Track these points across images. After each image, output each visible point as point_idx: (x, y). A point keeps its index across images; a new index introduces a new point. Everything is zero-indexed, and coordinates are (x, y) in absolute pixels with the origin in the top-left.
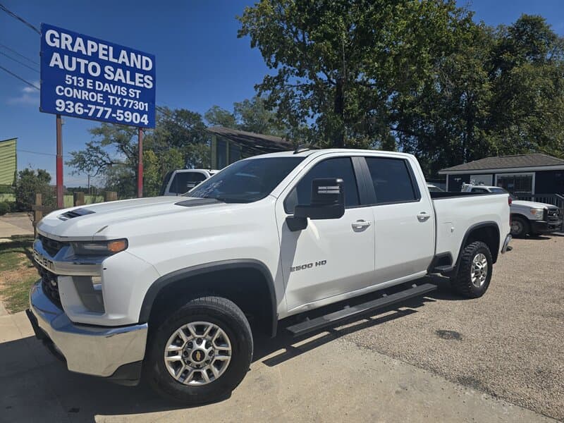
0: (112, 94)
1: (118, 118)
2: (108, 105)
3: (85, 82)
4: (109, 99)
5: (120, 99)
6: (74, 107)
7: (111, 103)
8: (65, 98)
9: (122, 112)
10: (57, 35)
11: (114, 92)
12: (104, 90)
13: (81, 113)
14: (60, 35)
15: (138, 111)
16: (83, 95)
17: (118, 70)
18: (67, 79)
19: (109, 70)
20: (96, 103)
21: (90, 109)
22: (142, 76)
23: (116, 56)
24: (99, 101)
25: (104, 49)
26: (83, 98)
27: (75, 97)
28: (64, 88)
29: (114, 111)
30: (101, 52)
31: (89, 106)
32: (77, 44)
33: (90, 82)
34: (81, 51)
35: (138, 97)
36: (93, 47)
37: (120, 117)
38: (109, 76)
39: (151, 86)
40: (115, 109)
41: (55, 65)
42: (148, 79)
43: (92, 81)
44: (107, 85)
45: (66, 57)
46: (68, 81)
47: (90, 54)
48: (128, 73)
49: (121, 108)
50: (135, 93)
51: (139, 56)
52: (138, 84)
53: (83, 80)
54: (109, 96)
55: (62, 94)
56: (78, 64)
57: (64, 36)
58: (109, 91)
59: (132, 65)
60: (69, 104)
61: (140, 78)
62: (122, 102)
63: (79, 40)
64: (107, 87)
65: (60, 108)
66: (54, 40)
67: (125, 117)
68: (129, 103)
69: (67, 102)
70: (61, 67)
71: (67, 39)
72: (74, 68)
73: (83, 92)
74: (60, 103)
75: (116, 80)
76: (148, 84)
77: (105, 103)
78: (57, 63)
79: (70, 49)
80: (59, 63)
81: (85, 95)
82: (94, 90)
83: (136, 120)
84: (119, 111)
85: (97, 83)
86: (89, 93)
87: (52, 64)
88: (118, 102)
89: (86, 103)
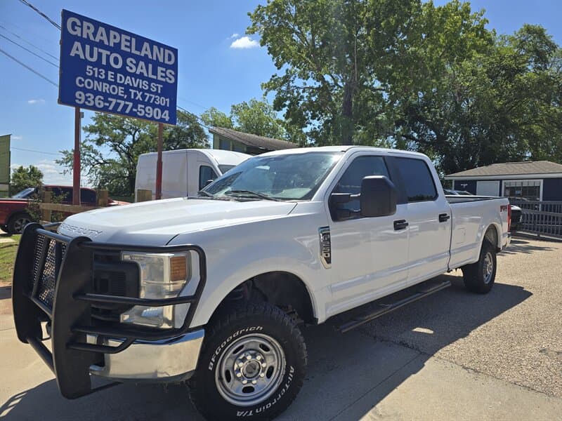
0: (133, 88)
1: (138, 113)
2: (129, 99)
3: (106, 75)
4: (131, 92)
5: (141, 93)
6: (94, 100)
7: (132, 97)
8: (85, 90)
9: (143, 106)
10: (79, 23)
11: (136, 85)
12: (126, 83)
13: (102, 106)
14: (82, 24)
15: (159, 106)
16: (104, 88)
17: (141, 62)
18: (88, 70)
19: (131, 62)
20: (117, 97)
21: (110, 102)
22: (164, 70)
23: (139, 48)
24: (120, 94)
25: (126, 40)
26: (104, 91)
27: (95, 89)
28: (85, 79)
29: (135, 106)
30: (124, 43)
31: (110, 99)
32: (99, 33)
33: (112, 75)
34: (103, 41)
35: (159, 92)
36: (115, 37)
37: (141, 112)
38: (131, 68)
39: (173, 81)
40: (136, 103)
41: (76, 54)
42: (171, 73)
43: (113, 73)
44: (128, 78)
45: (88, 47)
46: (89, 72)
47: (112, 45)
48: (150, 66)
49: (142, 103)
50: (157, 87)
51: (162, 49)
52: (159, 78)
53: (104, 72)
54: (130, 90)
55: (83, 85)
56: (100, 55)
57: (86, 24)
58: (131, 85)
59: (155, 59)
60: (89, 97)
61: (162, 72)
62: (143, 97)
63: (102, 30)
64: (128, 81)
65: (80, 100)
66: (76, 28)
67: (146, 113)
68: (150, 98)
69: (88, 95)
70: (82, 57)
71: (89, 28)
72: (94, 59)
73: (104, 84)
74: (80, 95)
75: (138, 73)
76: (170, 79)
77: (126, 96)
78: (77, 52)
79: (92, 38)
80: (80, 53)
81: (106, 88)
82: (115, 83)
83: (157, 115)
84: (140, 106)
85: (119, 75)
86: (110, 86)
87: (72, 54)
88: (139, 96)
89: (106, 96)
